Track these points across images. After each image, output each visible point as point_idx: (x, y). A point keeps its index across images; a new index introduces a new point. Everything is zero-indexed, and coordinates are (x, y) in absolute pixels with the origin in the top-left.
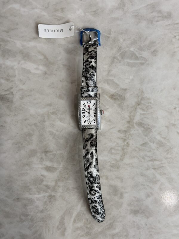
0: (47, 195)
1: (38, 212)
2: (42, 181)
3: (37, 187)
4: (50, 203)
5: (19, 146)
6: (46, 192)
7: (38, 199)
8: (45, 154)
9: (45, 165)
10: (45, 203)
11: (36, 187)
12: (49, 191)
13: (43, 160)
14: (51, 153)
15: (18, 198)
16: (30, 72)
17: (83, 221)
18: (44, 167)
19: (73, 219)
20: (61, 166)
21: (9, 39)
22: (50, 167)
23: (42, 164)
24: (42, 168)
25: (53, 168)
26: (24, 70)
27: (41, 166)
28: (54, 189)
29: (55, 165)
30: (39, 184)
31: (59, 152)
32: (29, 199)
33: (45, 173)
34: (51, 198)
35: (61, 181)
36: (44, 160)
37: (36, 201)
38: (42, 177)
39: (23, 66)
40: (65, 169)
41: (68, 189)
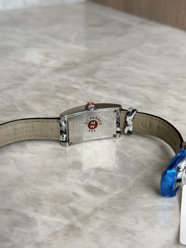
0: (66, 222)
1: (29, 243)
2: (70, 200)
3: (56, 206)
4: (65, 237)
5: (60, 153)
6: (67, 218)
7: (45, 223)
8: (96, 172)
10: (55, 234)
11: (54, 205)
12: (74, 218)
13: (88, 177)
14: (107, 173)
15: (10, 210)
18: (84, 185)
20: (117, 192)
22: (95, 188)
23: (83, 181)
24: (80, 185)
25: (101, 190)
27: (79, 182)
28: (85, 219)
29: (106, 188)
30: (62, 203)
31: (120, 175)
32: (29, 218)
33: (81, 192)
34: (70, 230)
35: (106, 212)
36: (90, 177)
37: (39, 224)
40: (123, 198)
41: (113, 227)
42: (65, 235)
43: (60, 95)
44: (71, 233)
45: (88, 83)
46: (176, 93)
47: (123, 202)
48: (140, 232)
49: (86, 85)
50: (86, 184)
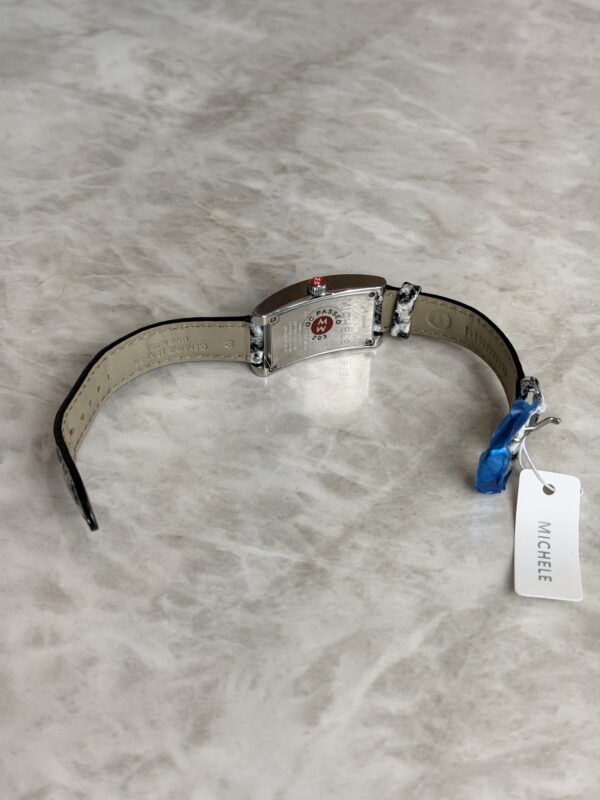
0: (296, 558)
1: (234, 605)
2: (294, 510)
3: (269, 524)
4: (299, 589)
5: (253, 394)
6: (296, 549)
7: (255, 562)
8: (338, 439)
9: (324, 467)
10: (278, 583)
11: (264, 522)
12: (310, 550)
13: (324, 452)
14: (364, 443)
15: (179, 537)
16: (373, 238)
17: (419, 697)
18: (318, 474)
19: (372, 675)
20: (387, 488)
21: (338, 164)
22: (341, 478)
23: (314, 463)
24: (309, 475)
25: (354, 484)
26: (355, 230)
27: (307, 467)
28: (332, 550)
29: (364, 479)
30: (279, 518)
31: (390, 446)
32: (220, 552)
33: (315, 490)
34: (306, 575)
35: (369, 532)
36: (328, 453)
37: (244, 564)
38: (297, 500)
39: (356, 222)
40: (400, 500)
41: (388, 564)
42: (298, 585)
43: (219, 214)
44: (310, 582)
45: (283, 169)
46: (504, 201)
47: (401, 510)
48: (440, 571)
49: (281, 178)
50: (321, 471)
